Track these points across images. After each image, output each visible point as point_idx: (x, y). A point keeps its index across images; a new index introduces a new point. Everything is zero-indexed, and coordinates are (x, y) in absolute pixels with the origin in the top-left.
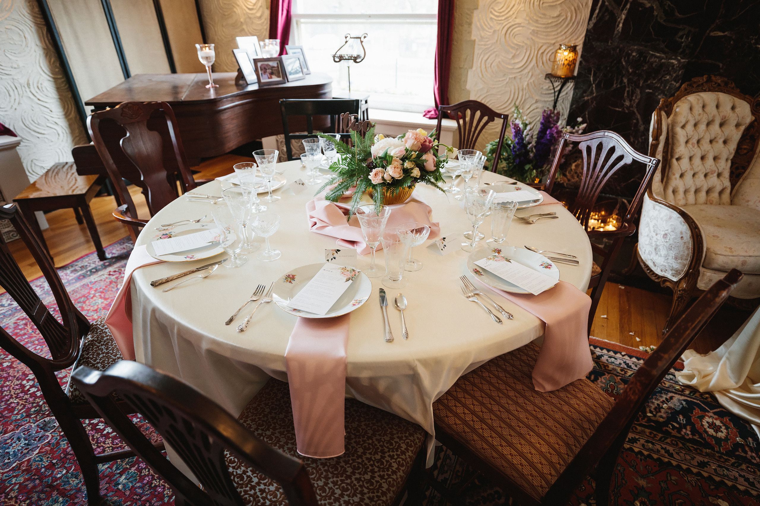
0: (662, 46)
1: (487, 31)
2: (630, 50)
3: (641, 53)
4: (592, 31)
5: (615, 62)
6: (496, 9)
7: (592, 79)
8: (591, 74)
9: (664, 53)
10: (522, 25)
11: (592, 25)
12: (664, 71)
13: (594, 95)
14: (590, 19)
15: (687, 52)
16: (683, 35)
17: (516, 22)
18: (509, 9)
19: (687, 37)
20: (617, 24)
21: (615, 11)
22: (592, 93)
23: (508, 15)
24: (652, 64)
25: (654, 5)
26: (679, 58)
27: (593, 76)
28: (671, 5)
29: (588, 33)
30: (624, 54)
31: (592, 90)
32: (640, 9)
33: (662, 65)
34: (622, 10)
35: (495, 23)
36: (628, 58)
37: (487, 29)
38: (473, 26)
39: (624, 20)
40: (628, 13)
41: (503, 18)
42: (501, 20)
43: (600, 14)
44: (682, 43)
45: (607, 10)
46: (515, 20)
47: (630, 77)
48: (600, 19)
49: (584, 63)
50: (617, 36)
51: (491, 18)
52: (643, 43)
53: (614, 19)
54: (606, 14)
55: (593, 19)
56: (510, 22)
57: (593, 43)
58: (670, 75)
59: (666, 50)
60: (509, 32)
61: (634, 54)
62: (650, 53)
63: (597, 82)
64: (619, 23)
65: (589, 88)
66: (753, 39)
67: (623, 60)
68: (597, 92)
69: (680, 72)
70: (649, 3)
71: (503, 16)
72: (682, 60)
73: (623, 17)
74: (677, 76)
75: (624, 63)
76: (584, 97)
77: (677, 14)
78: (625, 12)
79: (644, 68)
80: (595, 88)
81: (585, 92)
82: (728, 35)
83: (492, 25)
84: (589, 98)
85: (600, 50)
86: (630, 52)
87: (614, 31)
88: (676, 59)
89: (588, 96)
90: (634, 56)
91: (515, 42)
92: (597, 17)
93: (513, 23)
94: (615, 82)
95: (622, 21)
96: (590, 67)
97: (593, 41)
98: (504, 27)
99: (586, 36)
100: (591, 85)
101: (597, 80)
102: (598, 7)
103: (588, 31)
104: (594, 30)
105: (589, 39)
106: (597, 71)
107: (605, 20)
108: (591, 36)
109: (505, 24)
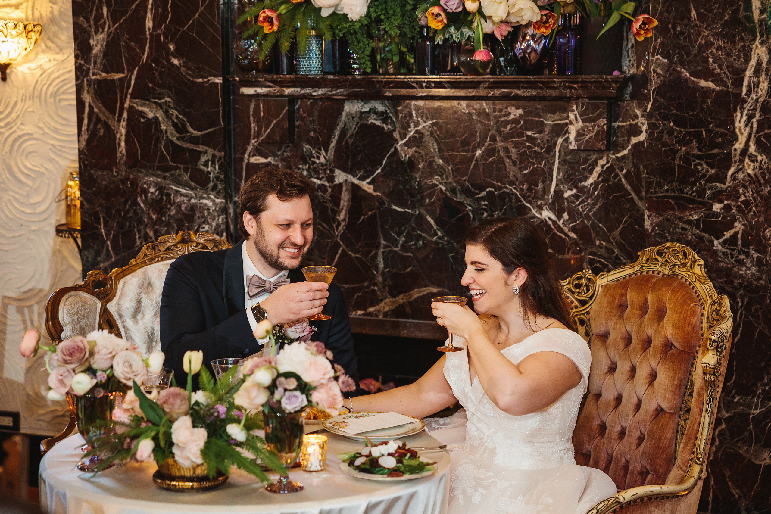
0: (186, 178)
2: (145, 183)
3: (161, 189)
4: (86, 152)
5: (130, 202)
7: (103, 231)
8: (100, 225)
9: (191, 188)
10: (35, 136)
11: (84, 143)
12: (199, 218)
13: (113, 259)
15: (220, 187)
16: (207, 161)
17: (24, 132)
18: (9, 109)
19: (213, 163)
20: (117, 141)
21: (110, 122)
22: (108, 256)
23: (9, 119)
24: (179, 206)
25: (158, 116)
26: (212, 197)
27: (104, 227)
28: (180, 116)
29: (82, 156)
30: (139, 190)
31: (108, 250)
32: (142, 120)
33: (193, 208)
34: (119, 121)
36: (146, 197)
39: (126, 135)
40: (128, 125)
43: (91, 126)
44: (209, 173)
45: (98, 120)
46: (22, 127)
47: (156, 227)
48: (93, 135)
50: (122, 162)
52: (159, 173)
53: (111, 134)
54: (99, 126)
55: (83, 133)
56: (14, 132)
57: (92, 172)
58: (208, 223)
59: (193, 184)
60: (16, 147)
61: (152, 190)
62: (172, 189)
63: (111, 236)
64: (120, 140)
65: (103, 248)
66: (303, 170)
67: (139, 199)
68: (116, 254)
69: (220, 220)
70: (151, 111)
72: (218, 201)
73: (123, 131)
74: (218, 225)
75: (142, 205)
76: (98, 264)
77: (190, 129)
78: (124, 123)
79: (172, 213)
80: (112, 248)
81: (98, 253)
82: (273, 162)
84: (107, 264)
85: (104, 183)
86: (145, 186)
87: (116, 154)
88: (208, 198)
89: (104, 262)
90: (152, 193)
91: (29, 166)
92: (88, 130)
93: (20, 133)
94: (137, 236)
95: (123, 138)
96: (97, 212)
97: (92, 169)
98: (6, 139)
99: (80, 158)
100: (104, 242)
101: (111, 234)
102: (86, 115)
103: (80, 152)
104: (88, 150)
105: (85, 166)
106: (108, 219)
107: (100, 136)
108: (87, 160)
109: (7, 134)
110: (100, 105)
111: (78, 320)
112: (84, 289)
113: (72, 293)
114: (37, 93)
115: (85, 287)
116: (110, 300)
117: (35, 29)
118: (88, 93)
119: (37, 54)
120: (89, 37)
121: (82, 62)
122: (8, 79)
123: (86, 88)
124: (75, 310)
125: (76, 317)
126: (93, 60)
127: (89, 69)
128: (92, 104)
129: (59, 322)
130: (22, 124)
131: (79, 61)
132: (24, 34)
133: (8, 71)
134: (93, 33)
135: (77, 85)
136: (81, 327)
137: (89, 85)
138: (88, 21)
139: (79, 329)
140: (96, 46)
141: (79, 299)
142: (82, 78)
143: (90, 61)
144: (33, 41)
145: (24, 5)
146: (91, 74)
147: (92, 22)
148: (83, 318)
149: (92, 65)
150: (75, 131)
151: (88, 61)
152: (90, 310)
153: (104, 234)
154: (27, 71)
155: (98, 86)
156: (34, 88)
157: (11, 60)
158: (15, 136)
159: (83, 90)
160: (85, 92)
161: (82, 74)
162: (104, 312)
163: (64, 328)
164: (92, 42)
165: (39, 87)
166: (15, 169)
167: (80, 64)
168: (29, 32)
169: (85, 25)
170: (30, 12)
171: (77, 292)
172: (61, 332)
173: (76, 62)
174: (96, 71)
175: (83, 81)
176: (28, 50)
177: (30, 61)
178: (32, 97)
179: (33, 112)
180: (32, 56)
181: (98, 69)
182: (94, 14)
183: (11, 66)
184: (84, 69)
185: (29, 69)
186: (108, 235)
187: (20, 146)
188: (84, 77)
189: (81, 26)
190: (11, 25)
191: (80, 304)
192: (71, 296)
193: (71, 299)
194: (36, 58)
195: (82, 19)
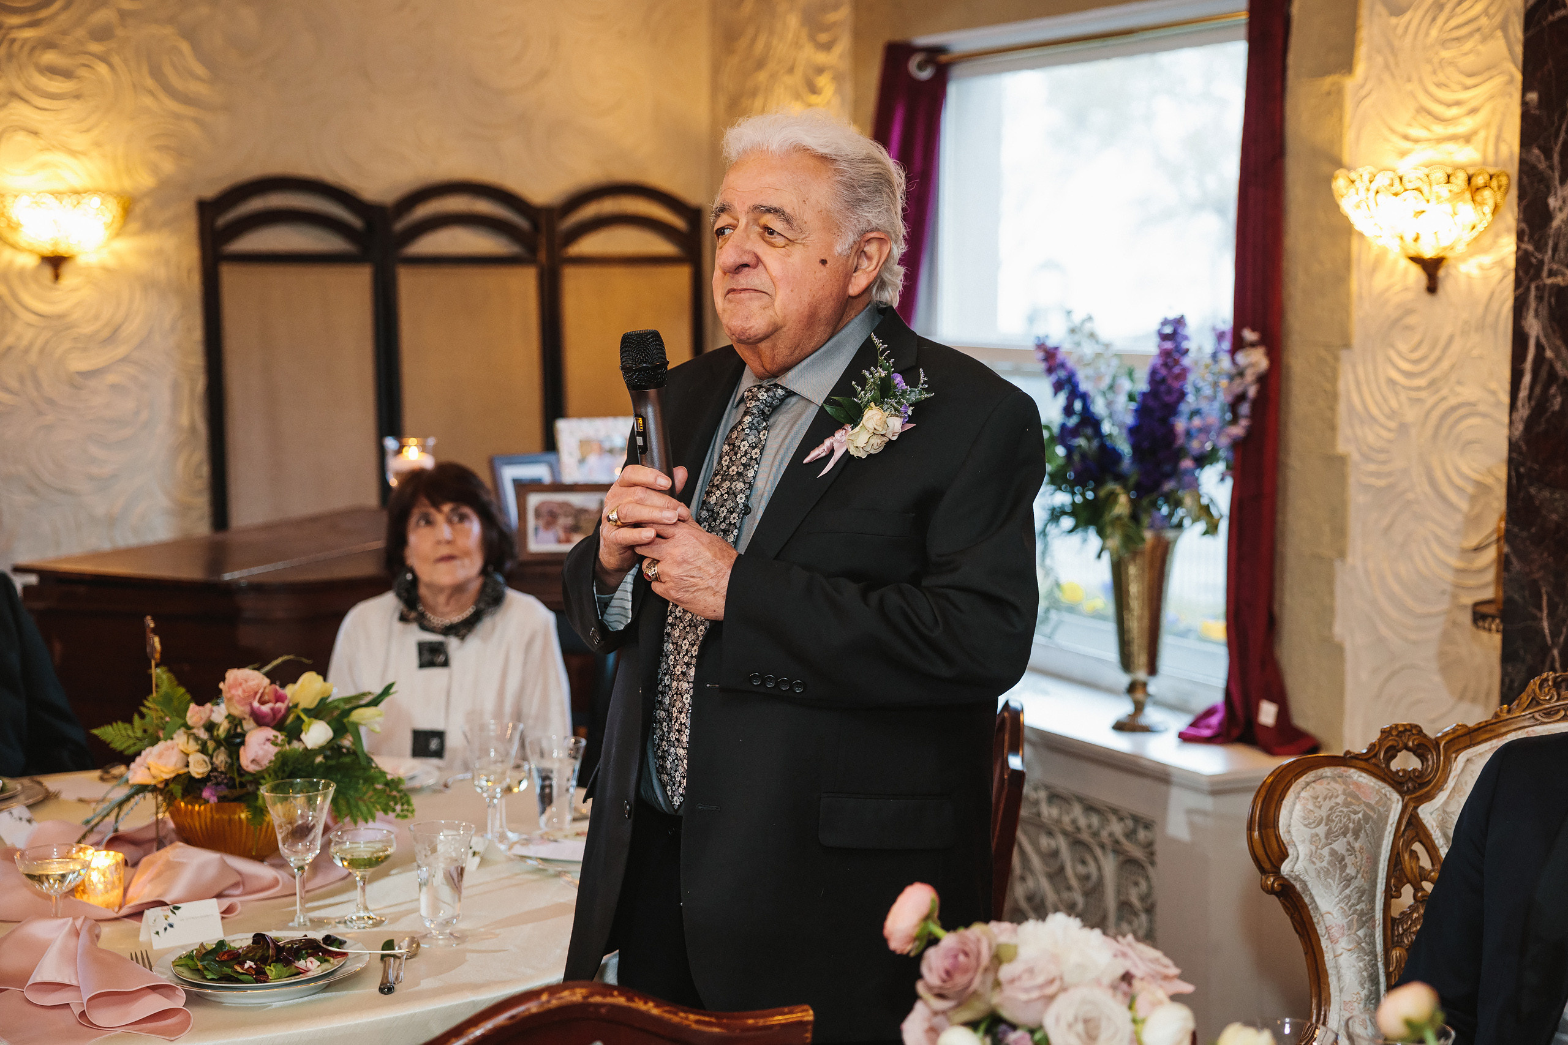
1: (1383, 426)
4: (1524, 448)
6: (1403, 347)
7: (1545, 624)
8: (1541, 610)
10: (1482, 408)
11: (1520, 427)
14: (1513, 406)
17: (1460, 399)
18: (1437, 353)
23: (1436, 373)
27: (1550, 615)
29: (1514, 455)
35: (1403, 397)
37: (1382, 419)
38: (1342, 408)
41: (1422, 382)
42: (1419, 389)
43: (1538, 390)
45: (1553, 376)
46: (1458, 389)
48: (1539, 407)
49: (1514, 560)
51: (1391, 382)
54: (1553, 390)
55: (1519, 404)
56: (1444, 399)
57: (1533, 491)
60: (1444, 431)
63: (1562, 639)
71: (1422, 374)
83: (1394, 404)
85: (1554, 517)
91: (1465, 470)
92: (1530, 397)
93: (1453, 401)
96: (1535, 582)
97: (1531, 485)
98: (1428, 414)
99: (1511, 462)
100: (1545, 650)
101: (1561, 633)
102: (1528, 365)
103: (1513, 446)
104: (1528, 442)
105: (1519, 476)
106: (1557, 599)
107: (1554, 413)
108: (1523, 465)
109: (1430, 401)
110: (1559, 342)
111: (1327, 836)
112: (1363, 764)
113: (1328, 771)
114: (1490, 319)
115: (1367, 760)
116: (1429, 797)
117: (1494, 183)
118: (1537, 315)
119: (1497, 236)
120: (1548, 190)
121: (1530, 248)
122: (1441, 291)
123: (1533, 304)
124: (1323, 813)
125: (1322, 830)
126: (1551, 243)
127: (1541, 263)
128: (1543, 340)
129: (1278, 838)
130: (1459, 383)
131: (1524, 246)
132: (1468, 195)
133: (1441, 273)
134: (1557, 183)
135: (1516, 299)
136: (1333, 853)
137: (1540, 298)
138: (1548, 155)
139: (1327, 858)
140: (1561, 209)
141: (1339, 788)
142: (1526, 283)
143: (1546, 244)
144: (1488, 209)
145: (1482, 134)
146: (1545, 274)
147: (1556, 158)
148: (1344, 834)
149: (1550, 252)
150: (1506, 399)
151: (1540, 247)
152: (1367, 818)
153: (1547, 631)
154: (1475, 273)
155: (1557, 301)
156: (1487, 307)
157: (1445, 249)
158: (1444, 406)
159: (1528, 309)
160: (1532, 313)
161: (1527, 273)
162: (1409, 824)
163: (1290, 851)
164: (1552, 202)
165: (1495, 306)
166: (1439, 474)
167: (1526, 252)
168: (1478, 189)
169: (1542, 166)
170: (1491, 149)
171: (1343, 769)
172: (1283, 860)
173: (1518, 248)
174: (1555, 267)
175: (1528, 289)
176: (1480, 228)
177: (1485, 251)
178: (1480, 327)
179: (1481, 357)
180: (1487, 241)
181: (1561, 262)
182: (1561, 139)
183: (1445, 263)
184: (1531, 264)
185: (1481, 267)
186: (1555, 634)
187: (1452, 427)
188: (1531, 280)
189: (1534, 167)
190: (1440, 176)
191: (1340, 799)
192: (1321, 778)
193: (1320, 788)
194: (1495, 242)
195: (1536, 151)
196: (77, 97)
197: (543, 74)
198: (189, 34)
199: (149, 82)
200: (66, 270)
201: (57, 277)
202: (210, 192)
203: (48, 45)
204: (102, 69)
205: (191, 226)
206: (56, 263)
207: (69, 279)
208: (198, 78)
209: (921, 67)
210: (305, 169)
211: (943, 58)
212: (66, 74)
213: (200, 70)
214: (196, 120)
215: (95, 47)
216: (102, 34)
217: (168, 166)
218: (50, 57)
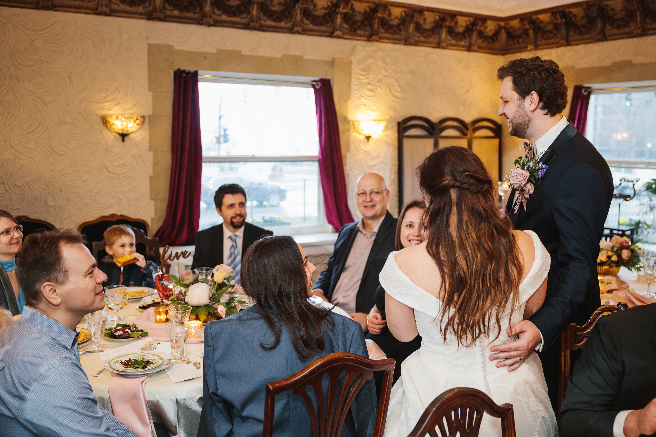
196: (374, 96)
197: (468, 91)
198: (397, 81)
199: (389, 93)
200: (370, 139)
201: (368, 141)
202: (400, 120)
203: (369, 84)
204: (379, 89)
205: (396, 128)
206: (368, 138)
207: (371, 142)
208: (398, 92)
209: (585, 92)
210: (419, 114)
211: (590, 90)
212: (372, 91)
213: (399, 90)
214: (398, 102)
215: (378, 84)
216: (380, 81)
217: (392, 113)
218: (369, 87)
